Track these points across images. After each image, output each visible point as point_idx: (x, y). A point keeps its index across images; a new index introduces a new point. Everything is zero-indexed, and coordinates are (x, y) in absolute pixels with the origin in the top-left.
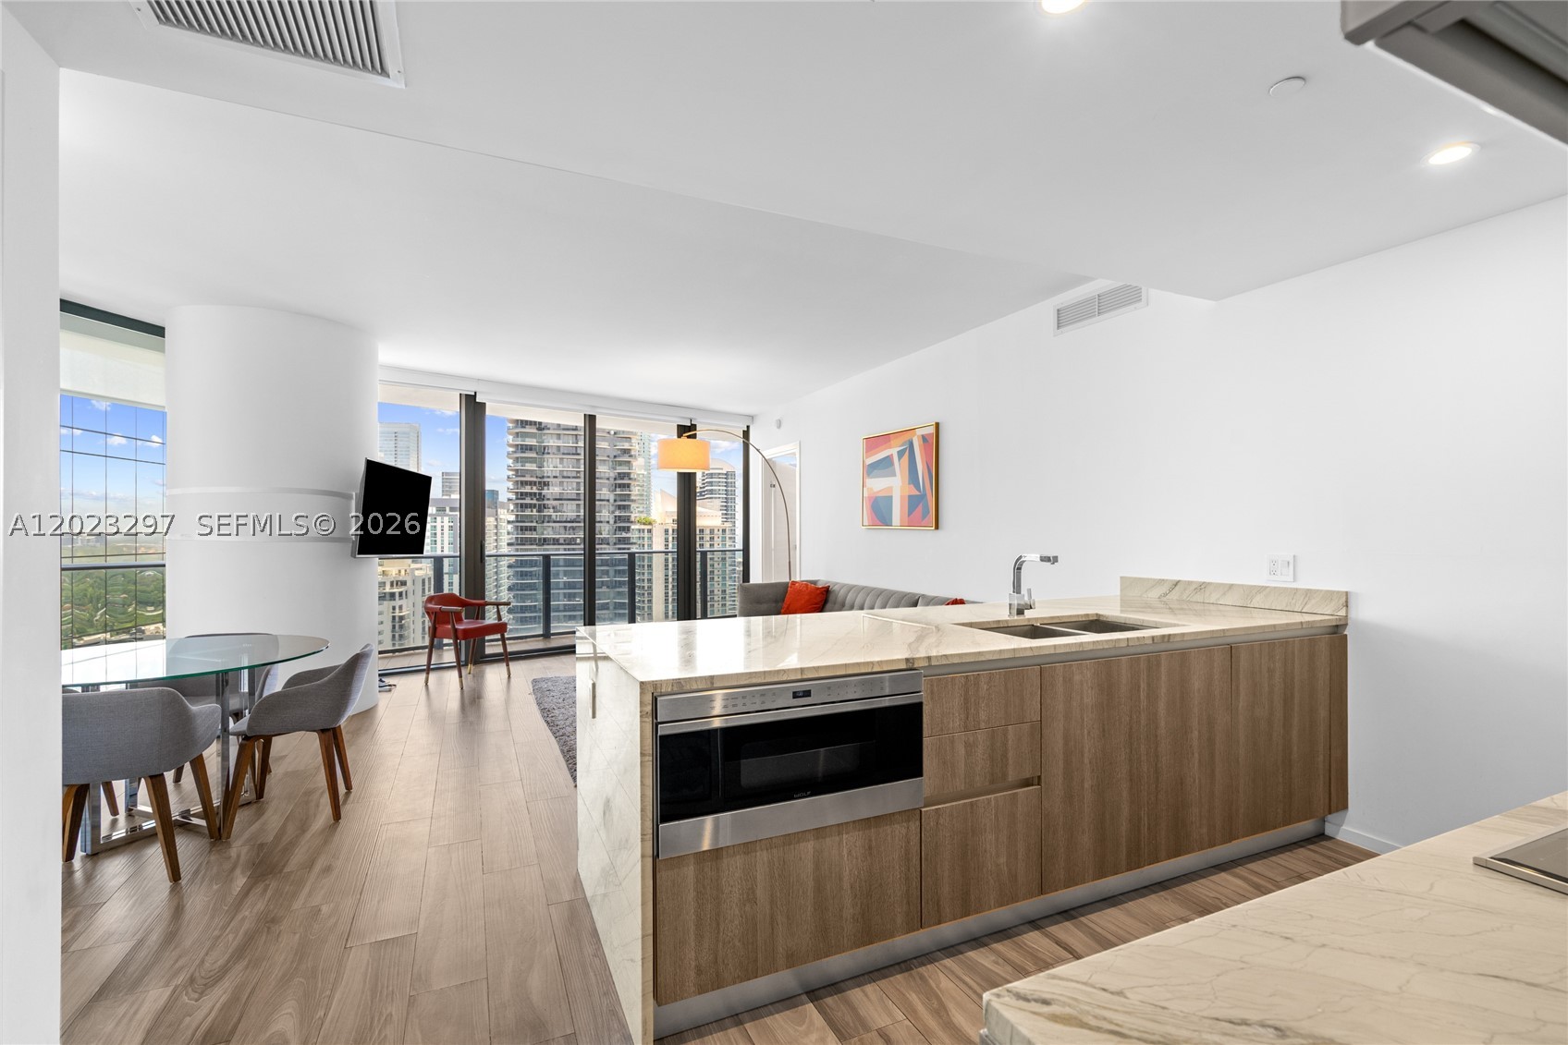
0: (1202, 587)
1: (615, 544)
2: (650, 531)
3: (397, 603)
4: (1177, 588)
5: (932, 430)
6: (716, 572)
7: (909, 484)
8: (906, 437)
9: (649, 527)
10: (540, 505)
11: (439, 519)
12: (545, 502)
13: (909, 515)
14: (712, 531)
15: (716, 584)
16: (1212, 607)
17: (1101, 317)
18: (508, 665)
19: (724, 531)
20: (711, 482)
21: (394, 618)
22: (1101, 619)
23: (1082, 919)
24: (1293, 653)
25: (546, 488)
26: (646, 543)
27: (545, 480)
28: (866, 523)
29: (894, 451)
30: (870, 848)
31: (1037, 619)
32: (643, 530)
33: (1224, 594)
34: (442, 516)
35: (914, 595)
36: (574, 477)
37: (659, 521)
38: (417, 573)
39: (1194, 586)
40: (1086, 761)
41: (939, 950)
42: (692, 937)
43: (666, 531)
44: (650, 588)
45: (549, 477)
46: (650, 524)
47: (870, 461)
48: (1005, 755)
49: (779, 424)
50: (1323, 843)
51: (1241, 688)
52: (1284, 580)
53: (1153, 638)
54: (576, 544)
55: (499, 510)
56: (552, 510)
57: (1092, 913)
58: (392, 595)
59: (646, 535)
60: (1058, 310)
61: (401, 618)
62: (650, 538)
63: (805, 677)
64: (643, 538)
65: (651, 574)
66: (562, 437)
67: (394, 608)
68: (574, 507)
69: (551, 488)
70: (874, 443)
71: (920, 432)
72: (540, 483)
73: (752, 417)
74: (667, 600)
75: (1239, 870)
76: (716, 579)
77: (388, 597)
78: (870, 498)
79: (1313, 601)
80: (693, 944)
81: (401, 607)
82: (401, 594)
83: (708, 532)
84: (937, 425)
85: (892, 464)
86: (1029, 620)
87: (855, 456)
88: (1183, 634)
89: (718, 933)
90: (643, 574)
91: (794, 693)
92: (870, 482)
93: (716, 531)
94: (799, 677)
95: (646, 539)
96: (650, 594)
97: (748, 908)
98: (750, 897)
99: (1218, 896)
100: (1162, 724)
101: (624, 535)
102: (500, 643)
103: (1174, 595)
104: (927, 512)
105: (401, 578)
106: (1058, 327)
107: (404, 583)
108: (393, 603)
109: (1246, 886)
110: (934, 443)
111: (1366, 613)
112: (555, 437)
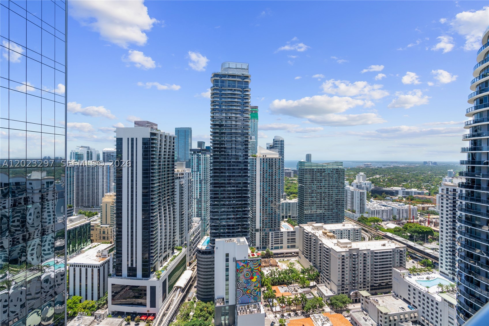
1: (243, 163)
2: (255, 159)
3: (181, 180)
6: (277, 173)
9: (255, 158)
11: (194, 155)
14: (275, 159)
15: (277, 176)
19: (279, 159)
20: (276, 144)
21: (180, 184)
26: (254, 163)
34: (195, 154)
36: (230, 142)
37: (258, 156)
38: (187, 171)
43: (261, 159)
44: (255, 177)
46: (256, 157)
56: (224, 152)
58: (180, 177)
59: (254, 160)
61: (182, 184)
62: (256, 161)
65: (256, 173)
67: (180, 182)
68: (231, 151)
72: (220, 144)
74: (261, 181)
76: (277, 175)
77: (178, 178)
81: (182, 181)
82: (182, 177)
83: (274, 159)
93: (277, 159)
96: (255, 179)
101: (246, 160)
105: (182, 173)
107: (183, 174)
108: (180, 180)
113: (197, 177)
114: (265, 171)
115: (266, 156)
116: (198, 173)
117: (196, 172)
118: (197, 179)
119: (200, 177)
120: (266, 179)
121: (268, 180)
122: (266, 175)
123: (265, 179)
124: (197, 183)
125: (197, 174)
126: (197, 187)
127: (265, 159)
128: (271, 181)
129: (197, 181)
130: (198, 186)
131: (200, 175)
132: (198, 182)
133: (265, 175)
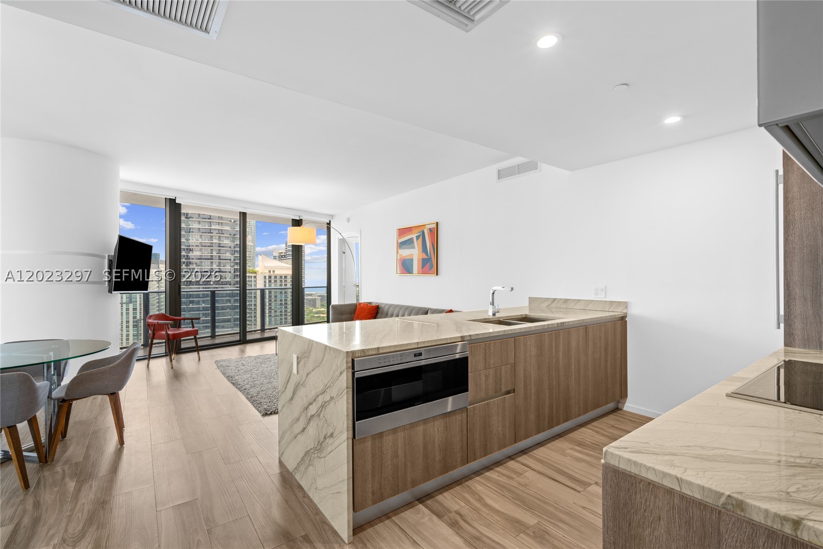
0: (566, 301)
1: (234, 284)
2: (255, 277)
4: (555, 302)
5: (434, 226)
7: (422, 252)
8: (421, 229)
9: (255, 275)
10: (187, 262)
12: (191, 260)
13: (422, 268)
16: (570, 310)
17: (520, 175)
18: (198, 353)
22: (528, 316)
23: (530, 453)
24: (608, 329)
25: (191, 252)
26: (253, 284)
27: (191, 247)
28: (399, 272)
29: (414, 236)
30: (446, 427)
31: (501, 317)
32: (251, 277)
33: (576, 304)
35: (425, 308)
36: (209, 246)
37: (260, 272)
39: (563, 301)
40: (532, 381)
41: (472, 474)
42: (370, 476)
43: (265, 277)
44: (255, 309)
45: (193, 246)
46: (255, 273)
47: (401, 241)
48: (501, 380)
49: (348, 220)
50: (619, 412)
51: (590, 345)
52: (601, 297)
53: (557, 324)
54: (210, 285)
55: (160, 265)
56: (195, 265)
57: (533, 450)
59: (253, 279)
60: (499, 171)
62: (255, 281)
63: (419, 346)
64: (251, 281)
65: (256, 301)
66: (201, 222)
68: (209, 264)
69: (194, 252)
70: (402, 232)
71: (428, 227)
72: (187, 249)
73: (332, 216)
75: (589, 426)
78: (401, 259)
79: (613, 306)
80: (370, 480)
84: (437, 223)
85: (413, 242)
86: (498, 318)
87: (393, 239)
88: (568, 322)
89: (382, 474)
90: (251, 301)
91: (415, 354)
92: (401, 251)
94: (416, 347)
95: (253, 282)
97: (395, 460)
98: (396, 455)
99: (583, 437)
100: (561, 362)
102: (194, 340)
103: (554, 305)
104: (432, 267)
106: (499, 179)
109: (593, 432)
110: (435, 232)
111: (635, 311)
112: (197, 223)
113: (128, 314)
114: (273, 297)
115: (274, 271)
116: (131, 306)
117: (124, 306)
118: (127, 318)
119: (135, 313)
120: (275, 311)
121: (278, 313)
122: (276, 305)
123: (273, 311)
124: (128, 327)
125: (127, 309)
126: (128, 335)
127: (273, 277)
128: (283, 314)
129: (128, 322)
130: (131, 333)
131: (135, 309)
132: (131, 324)
133: (273, 304)
